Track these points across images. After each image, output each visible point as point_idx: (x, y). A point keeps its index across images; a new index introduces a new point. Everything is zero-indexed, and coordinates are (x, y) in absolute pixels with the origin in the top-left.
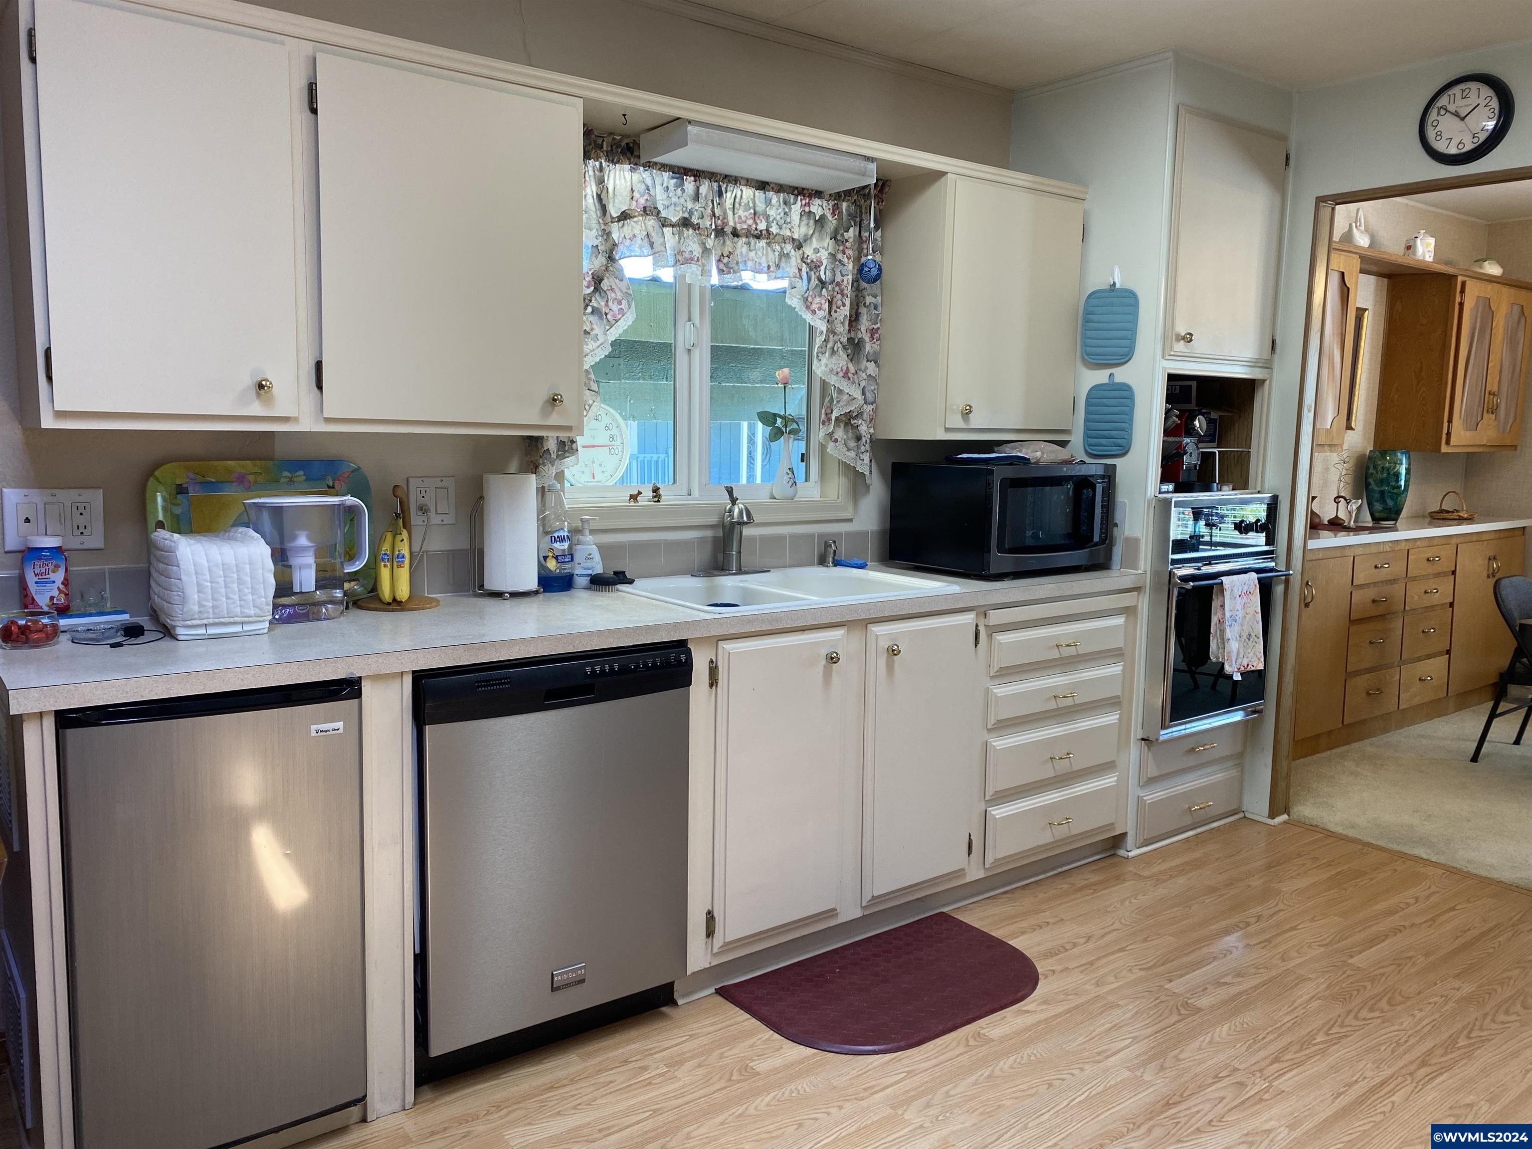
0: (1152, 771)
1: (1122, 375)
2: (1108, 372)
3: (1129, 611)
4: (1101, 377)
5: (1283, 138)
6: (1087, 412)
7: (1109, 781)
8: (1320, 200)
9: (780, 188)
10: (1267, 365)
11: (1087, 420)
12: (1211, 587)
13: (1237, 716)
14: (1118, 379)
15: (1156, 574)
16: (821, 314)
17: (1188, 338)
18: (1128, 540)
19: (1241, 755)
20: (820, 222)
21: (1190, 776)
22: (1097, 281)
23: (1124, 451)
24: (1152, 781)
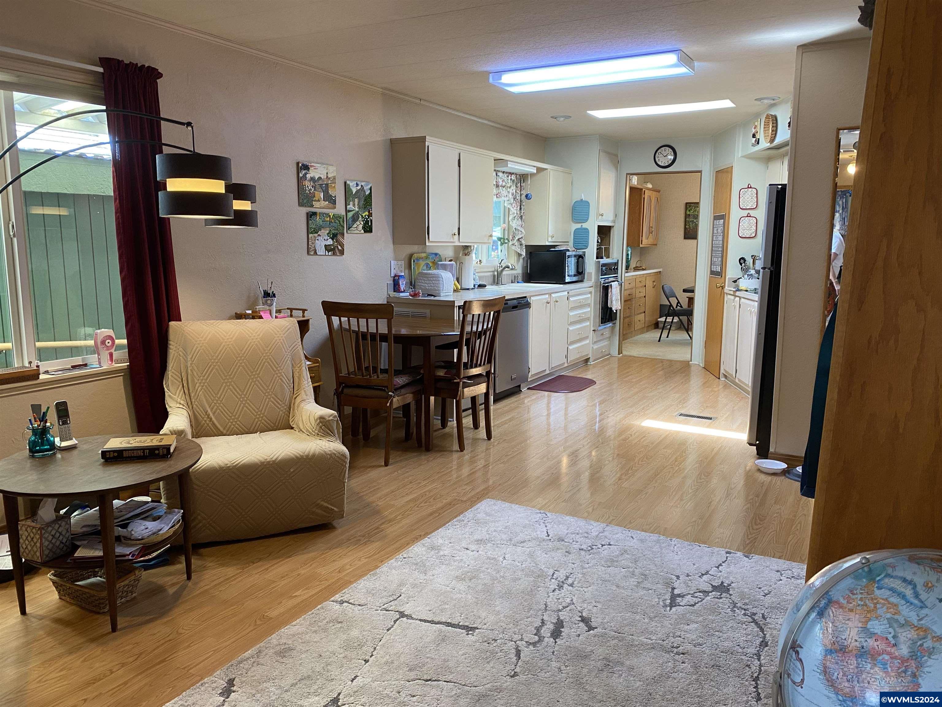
0: (595, 340)
1: (585, 225)
2: (581, 224)
3: (591, 293)
4: (578, 226)
5: (616, 156)
6: (574, 236)
7: (587, 341)
8: (627, 174)
9: (507, 173)
10: (614, 222)
11: (574, 239)
12: (608, 286)
13: (611, 324)
14: (584, 227)
15: (596, 282)
16: (515, 208)
17: (602, 215)
18: (588, 273)
19: (610, 337)
20: (513, 181)
21: (601, 342)
22: (576, 198)
23: (586, 247)
24: (595, 342)
